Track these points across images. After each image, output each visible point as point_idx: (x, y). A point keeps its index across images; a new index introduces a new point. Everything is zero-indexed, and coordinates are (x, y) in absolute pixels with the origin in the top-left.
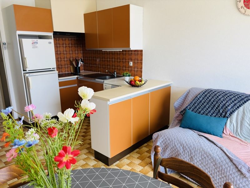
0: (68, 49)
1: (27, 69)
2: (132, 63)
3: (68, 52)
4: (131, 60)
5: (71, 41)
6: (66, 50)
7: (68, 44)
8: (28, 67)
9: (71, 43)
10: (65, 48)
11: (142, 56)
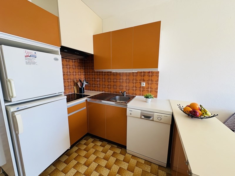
0: (71, 70)
1: (12, 99)
2: (144, 83)
3: (72, 74)
4: (144, 81)
5: (74, 63)
6: (69, 71)
7: (72, 66)
8: (15, 95)
9: (75, 65)
10: (69, 69)
11: (158, 77)
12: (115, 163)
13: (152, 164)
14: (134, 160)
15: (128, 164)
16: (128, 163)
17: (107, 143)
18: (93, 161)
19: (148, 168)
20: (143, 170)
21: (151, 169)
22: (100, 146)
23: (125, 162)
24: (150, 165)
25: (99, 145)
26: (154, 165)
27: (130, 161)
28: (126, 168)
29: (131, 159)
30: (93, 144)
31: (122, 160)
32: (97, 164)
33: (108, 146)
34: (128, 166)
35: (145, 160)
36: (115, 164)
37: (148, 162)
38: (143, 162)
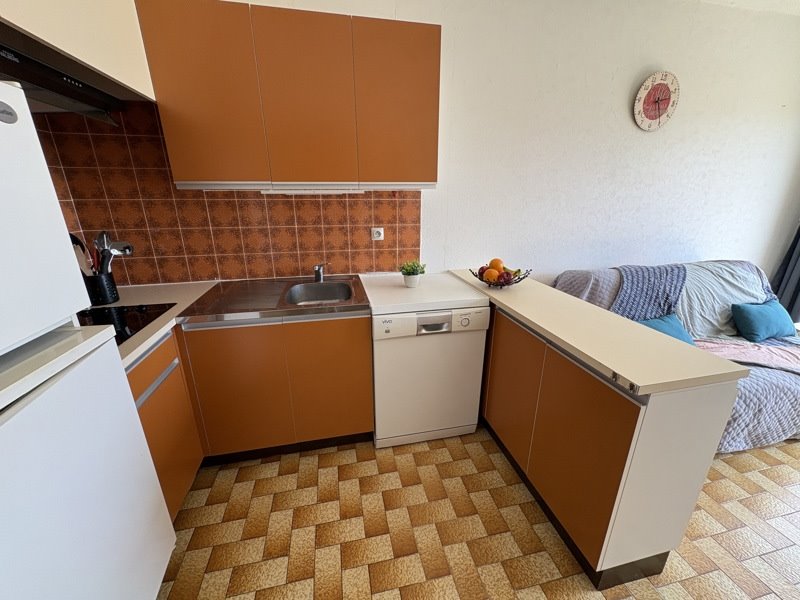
2: (382, 230)
4: (379, 222)
11: (419, 208)
12: (363, 492)
13: (445, 441)
14: (403, 456)
15: (396, 474)
16: (396, 470)
17: (298, 454)
18: (292, 528)
19: (444, 455)
20: (437, 465)
21: (451, 454)
22: (280, 474)
23: (387, 475)
24: (445, 446)
25: (275, 474)
26: (451, 441)
27: (398, 464)
28: (398, 484)
29: (398, 458)
30: (250, 485)
31: (376, 472)
32: (313, 529)
33: (308, 463)
34: (401, 476)
35: (428, 441)
36: (366, 494)
37: (437, 443)
38: (426, 448)
